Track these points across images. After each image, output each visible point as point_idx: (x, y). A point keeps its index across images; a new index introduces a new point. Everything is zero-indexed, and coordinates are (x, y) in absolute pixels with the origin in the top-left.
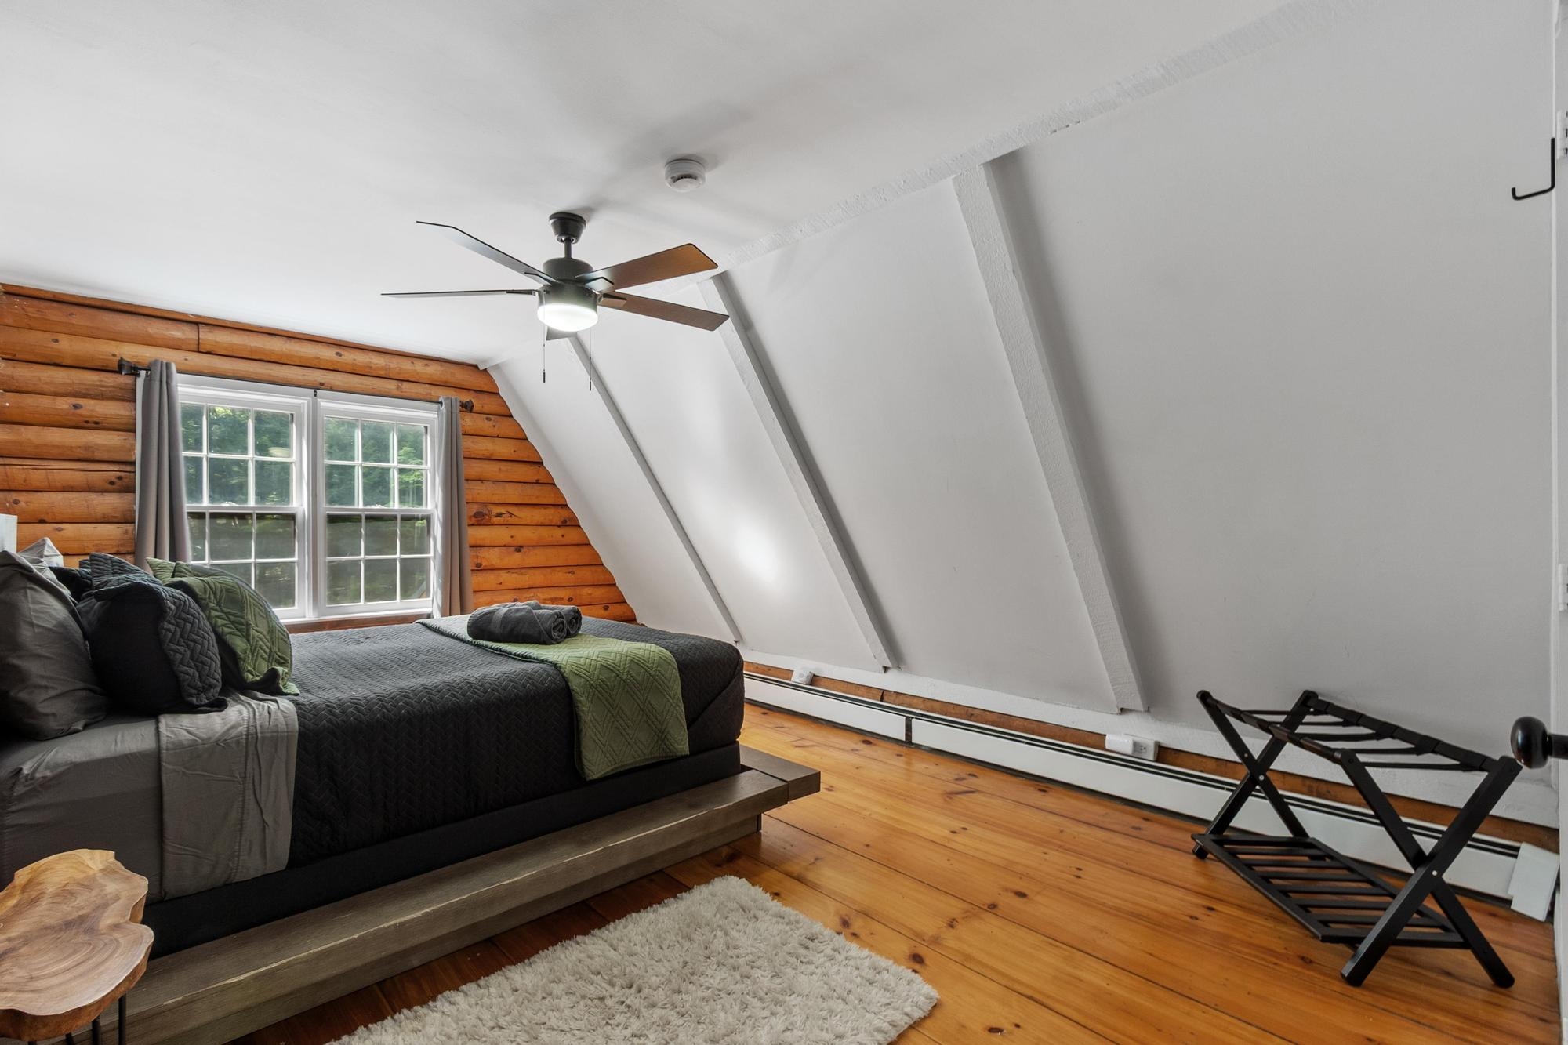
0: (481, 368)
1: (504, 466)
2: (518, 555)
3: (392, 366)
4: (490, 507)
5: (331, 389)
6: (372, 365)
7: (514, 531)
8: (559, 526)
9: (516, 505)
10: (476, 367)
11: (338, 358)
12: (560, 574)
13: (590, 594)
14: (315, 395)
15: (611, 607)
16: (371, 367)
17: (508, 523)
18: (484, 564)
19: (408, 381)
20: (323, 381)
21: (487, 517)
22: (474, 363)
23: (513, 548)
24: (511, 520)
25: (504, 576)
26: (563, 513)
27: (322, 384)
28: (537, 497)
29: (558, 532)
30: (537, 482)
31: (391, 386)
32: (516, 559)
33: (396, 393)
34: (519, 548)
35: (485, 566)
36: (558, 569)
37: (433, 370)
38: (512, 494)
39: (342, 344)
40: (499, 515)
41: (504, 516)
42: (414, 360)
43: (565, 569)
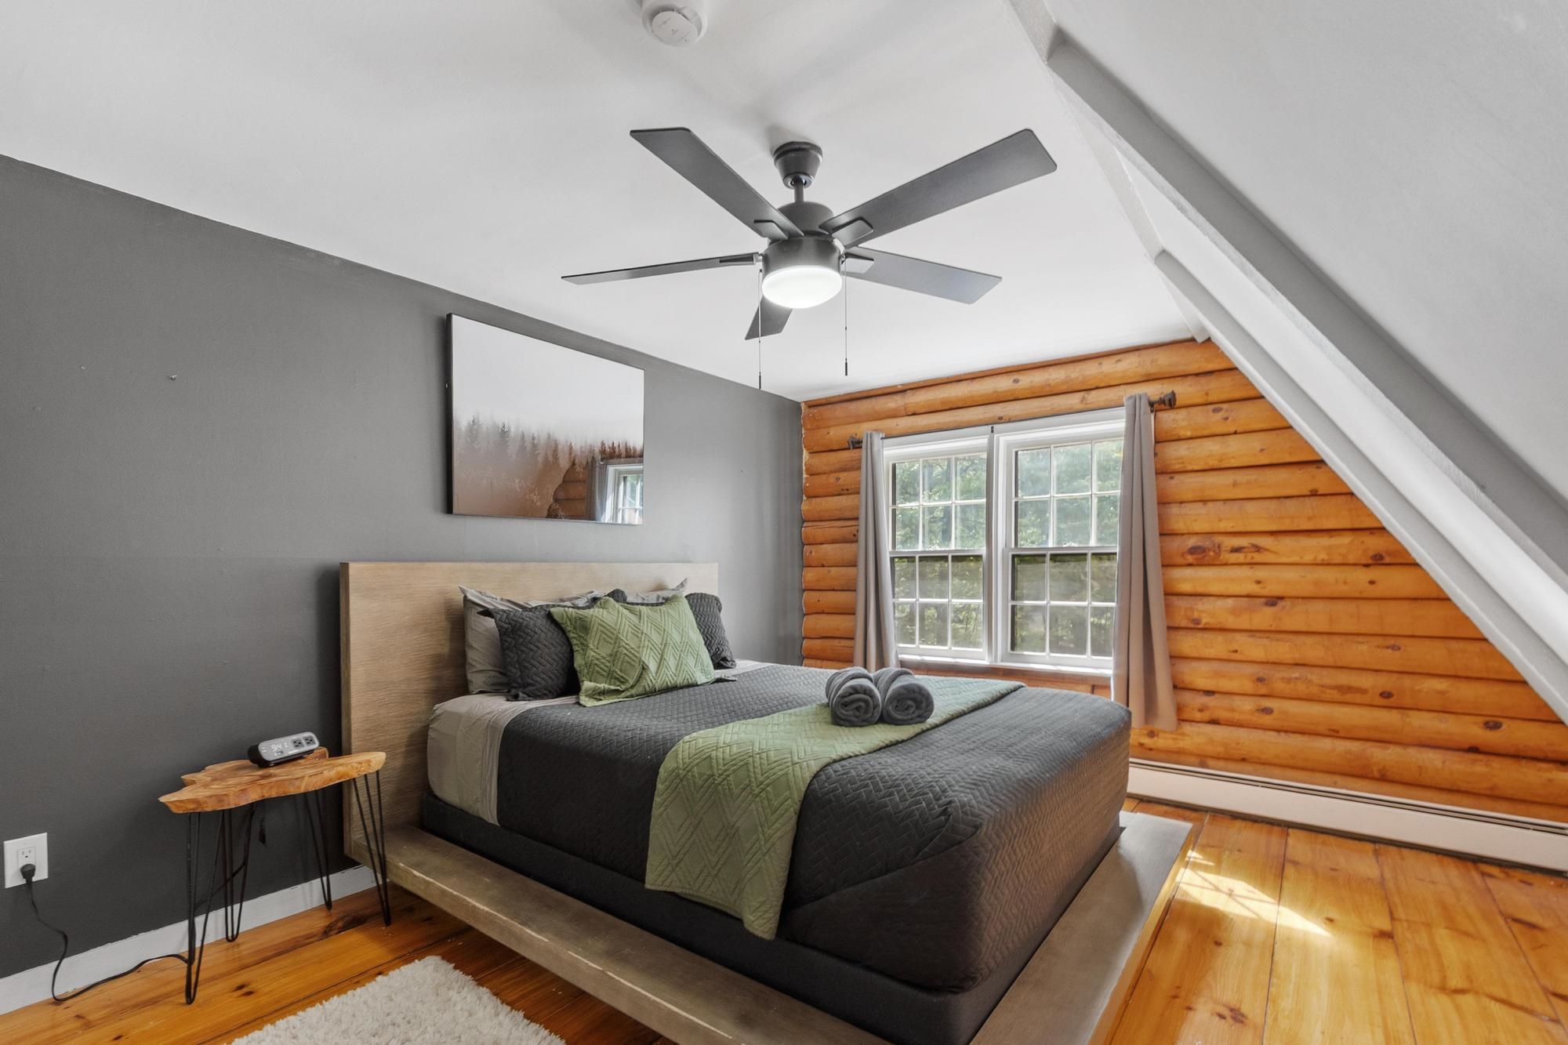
0: (1200, 340)
1: (1242, 477)
2: (1269, 610)
3: (1073, 376)
4: (1218, 539)
5: (1010, 421)
6: (1051, 382)
7: (1261, 573)
8: (1367, 566)
9: (1272, 533)
10: (1193, 340)
11: (1017, 386)
12: (1364, 648)
13: (1442, 693)
14: (992, 431)
15: (1506, 724)
16: (1049, 385)
17: (1254, 561)
18: (1204, 621)
19: (1097, 388)
20: (1002, 415)
21: (1212, 554)
22: (1188, 336)
23: (1262, 600)
24: (1258, 557)
25: (1242, 642)
26: (1374, 543)
27: (1001, 418)
28: (1310, 519)
29: (1362, 576)
30: (1314, 494)
31: (1074, 400)
32: (1264, 617)
33: (1082, 406)
34: (1273, 601)
35: (1206, 624)
36: (1361, 639)
37: (1129, 365)
38: (1258, 517)
39: (1021, 368)
40: (1237, 550)
41: (1246, 550)
42: (1100, 360)
43: (1380, 641)
